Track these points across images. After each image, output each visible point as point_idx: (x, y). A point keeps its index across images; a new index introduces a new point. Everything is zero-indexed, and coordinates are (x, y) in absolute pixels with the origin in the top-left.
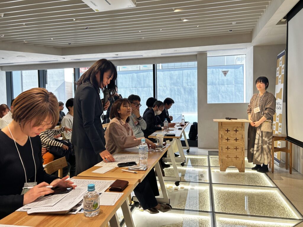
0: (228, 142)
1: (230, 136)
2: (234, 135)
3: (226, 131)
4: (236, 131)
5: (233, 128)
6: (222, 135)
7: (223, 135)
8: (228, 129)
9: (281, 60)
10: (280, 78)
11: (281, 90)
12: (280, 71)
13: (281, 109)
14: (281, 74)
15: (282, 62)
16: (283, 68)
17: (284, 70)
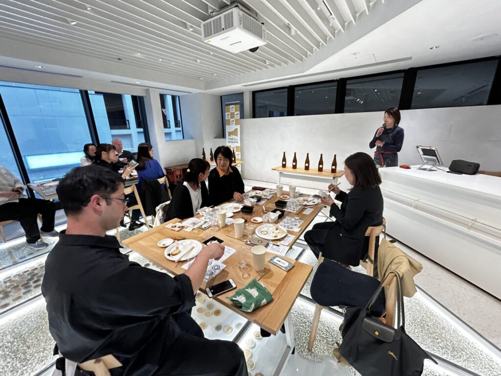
9: (233, 108)
10: (233, 121)
11: (236, 130)
12: (232, 115)
13: (237, 142)
14: (234, 118)
15: (234, 109)
16: (238, 114)
17: (239, 116)
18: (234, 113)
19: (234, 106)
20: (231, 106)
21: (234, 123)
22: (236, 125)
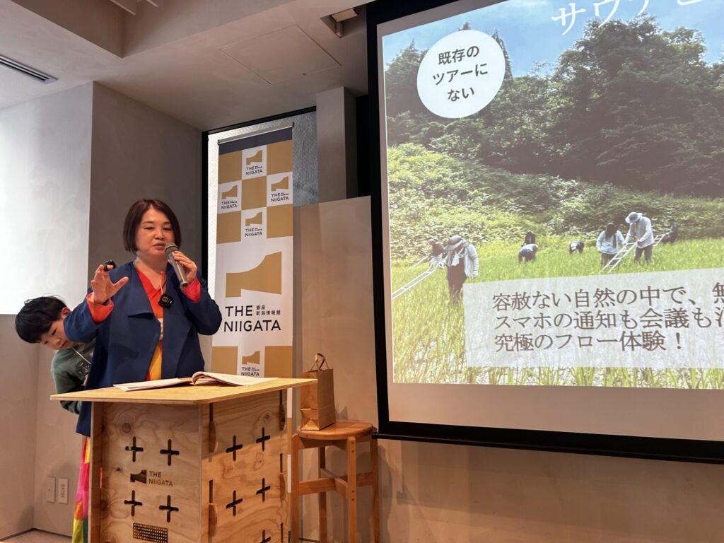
0: (238, 517)
1: (243, 478)
2: (258, 465)
3: (228, 451)
4: (263, 439)
5: (254, 426)
6: (211, 482)
7: (217, 480)
8: (234, 438)
9: (258, 158)
10: (258, 219)
11: (273, 261)
12: (255, 193)
13: (277, 326)
14: (263, 204)
15: (264, 164)
16: (284, 184)
17: (290, 191)
18: (262, 181)
19: (264, 148)
20: (248, 153)
21: (264, 226)
22: (271, 235)
